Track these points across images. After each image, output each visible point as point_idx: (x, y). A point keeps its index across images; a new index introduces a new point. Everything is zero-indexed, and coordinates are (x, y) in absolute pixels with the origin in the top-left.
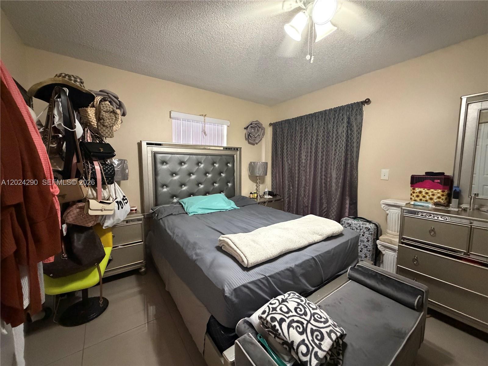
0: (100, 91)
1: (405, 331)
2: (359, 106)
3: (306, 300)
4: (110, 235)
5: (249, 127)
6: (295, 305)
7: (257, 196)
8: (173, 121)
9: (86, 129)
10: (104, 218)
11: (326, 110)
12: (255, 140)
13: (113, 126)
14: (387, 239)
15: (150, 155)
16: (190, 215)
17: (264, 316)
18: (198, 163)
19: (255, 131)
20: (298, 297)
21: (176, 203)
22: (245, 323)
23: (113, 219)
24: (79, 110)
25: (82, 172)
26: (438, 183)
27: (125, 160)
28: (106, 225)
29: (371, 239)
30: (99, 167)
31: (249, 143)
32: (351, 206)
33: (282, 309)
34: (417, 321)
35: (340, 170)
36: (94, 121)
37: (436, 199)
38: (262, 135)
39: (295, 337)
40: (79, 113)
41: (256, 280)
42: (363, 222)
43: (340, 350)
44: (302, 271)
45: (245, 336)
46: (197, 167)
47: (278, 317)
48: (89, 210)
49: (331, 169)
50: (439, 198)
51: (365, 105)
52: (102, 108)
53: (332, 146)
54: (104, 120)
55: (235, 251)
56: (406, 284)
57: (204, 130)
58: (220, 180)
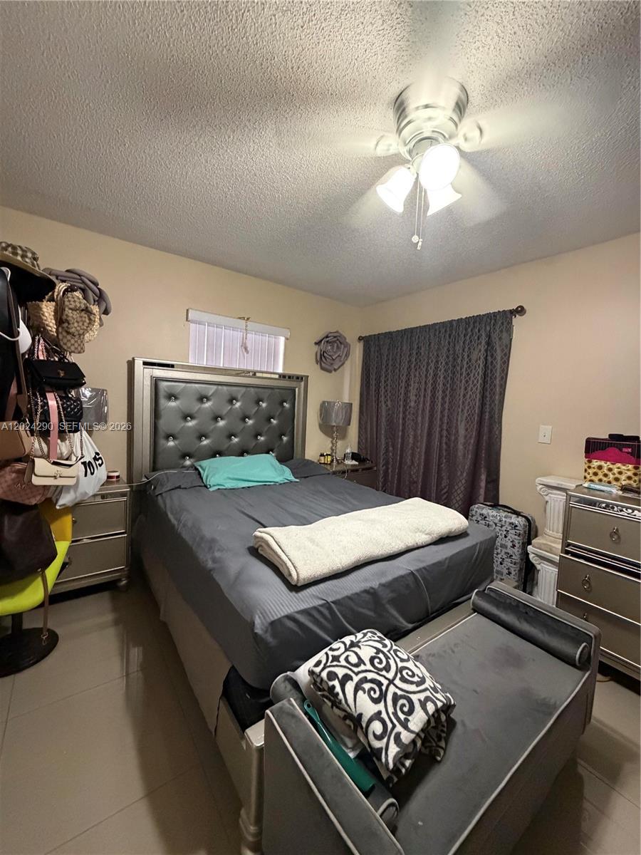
0: (67, 271)
1: (555, 703)
2: (507, 317)
3: (391, 644)
4: (68, 521)
5: (323, 342)
6: (372, 652)
7: (332, 461)
8: (192, 326)
9: (37, 338)
10: (60, 490)
11: (452, 320)
12: (332, 364)
13: (83, 334)
14: (545, 544)
15: (149, 383)
16: (211, 490)
17: (317, 670)
18: (231, 400)
19: (333, 348)
20: (379, 639)
21: (188, 468)
22: (287, 682)
23: (75, 492)
24: (26, 305)
25: (24, 410)
26: (628, 453)
27: (103, 390)
28: (61, 502)
29: (519, 543)
30: (55, 402)
31: (322, 368)
32: (489, 486)
33: (350, 659)
34: (577, 686)
35: (472, 423)
36: (51, 324)
37: (624, 480)
38: (346, 355)
39: (365, 706)
40: (26, 308)
41: (309, 608)
42: (506, 513)
43: (442, 731)
44: (391, 595)
45: (283, 704)
46: (230, 408)
47: (341, 672)
48: (33, 476)
49: (457, 420)
50: (629, 478)
51: (517, 316)
52: (67, 303)
53: (461, 381)
54: (69, 324)
55: (279, 557)
56: (565, 624)
57: (245, 344)
58: (268, 430)
